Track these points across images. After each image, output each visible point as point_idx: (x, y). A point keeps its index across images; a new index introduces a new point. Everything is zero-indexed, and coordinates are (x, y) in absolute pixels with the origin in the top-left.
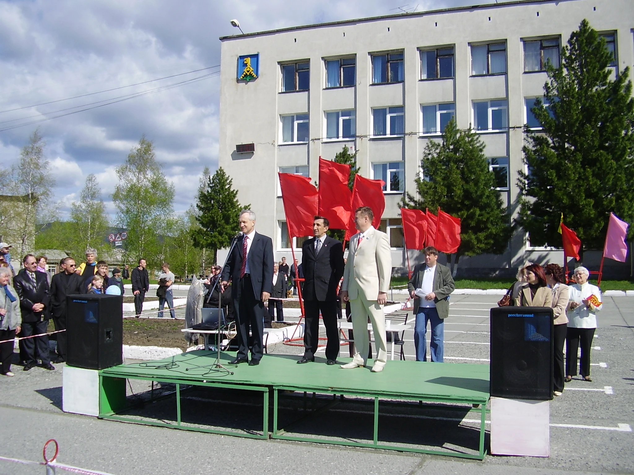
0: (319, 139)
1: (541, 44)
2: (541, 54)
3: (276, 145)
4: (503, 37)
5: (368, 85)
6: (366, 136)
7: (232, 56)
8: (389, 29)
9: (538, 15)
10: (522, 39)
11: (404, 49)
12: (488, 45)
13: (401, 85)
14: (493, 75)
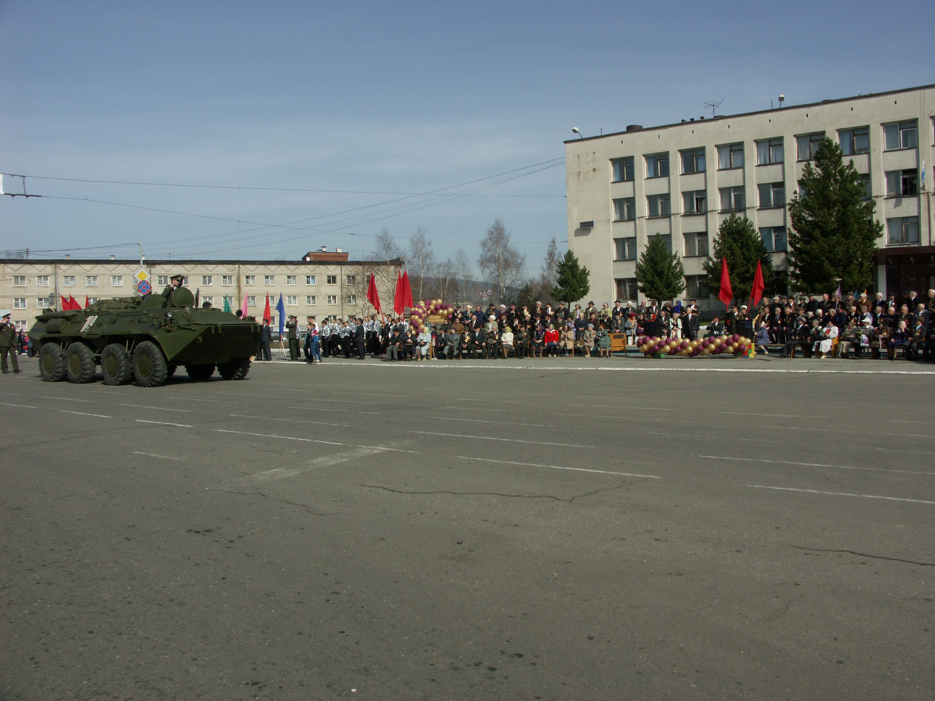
0: (643, 217)
1: (810, 139)
2: (810, 146)
3: (611, 222)
4: (780, 135)
5: (679, 175)
6: (678, 214)
7: (574, 156)
8: (693, 131)
9: (807, 116)
10: (795, 136)
11: (705, 147)
12: (770, 141)
13: (702, 175)
14: (773, 164)
